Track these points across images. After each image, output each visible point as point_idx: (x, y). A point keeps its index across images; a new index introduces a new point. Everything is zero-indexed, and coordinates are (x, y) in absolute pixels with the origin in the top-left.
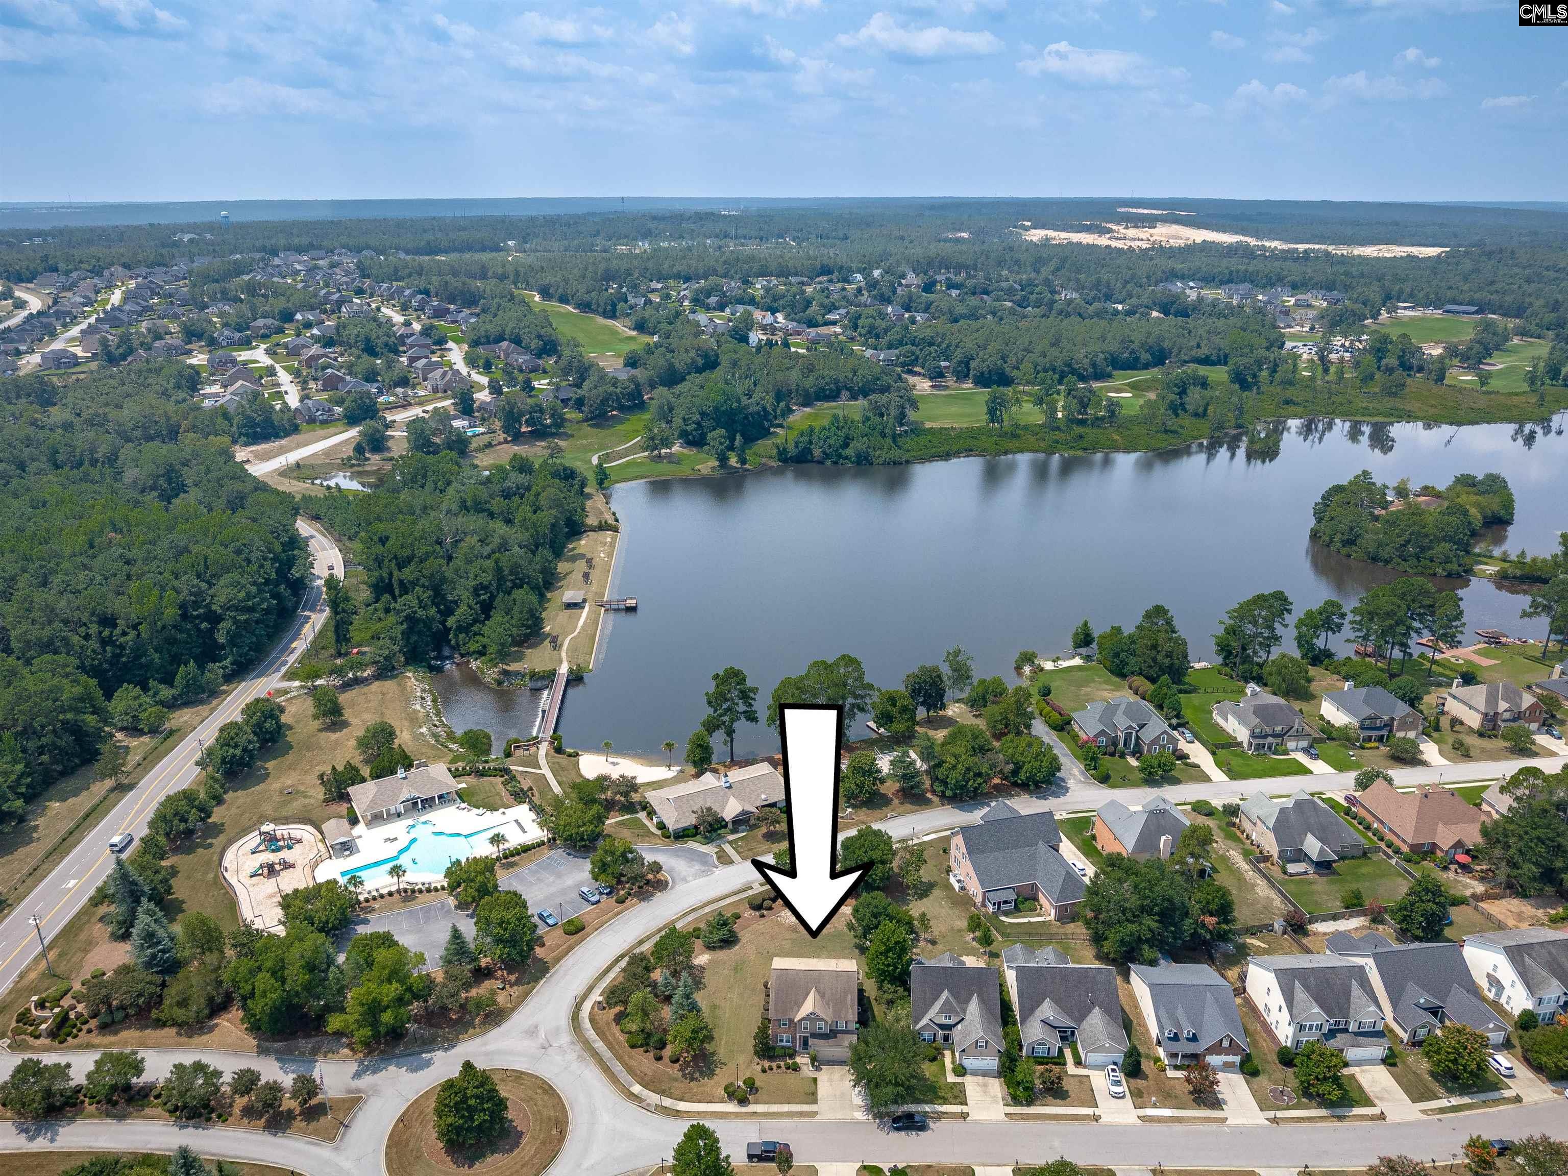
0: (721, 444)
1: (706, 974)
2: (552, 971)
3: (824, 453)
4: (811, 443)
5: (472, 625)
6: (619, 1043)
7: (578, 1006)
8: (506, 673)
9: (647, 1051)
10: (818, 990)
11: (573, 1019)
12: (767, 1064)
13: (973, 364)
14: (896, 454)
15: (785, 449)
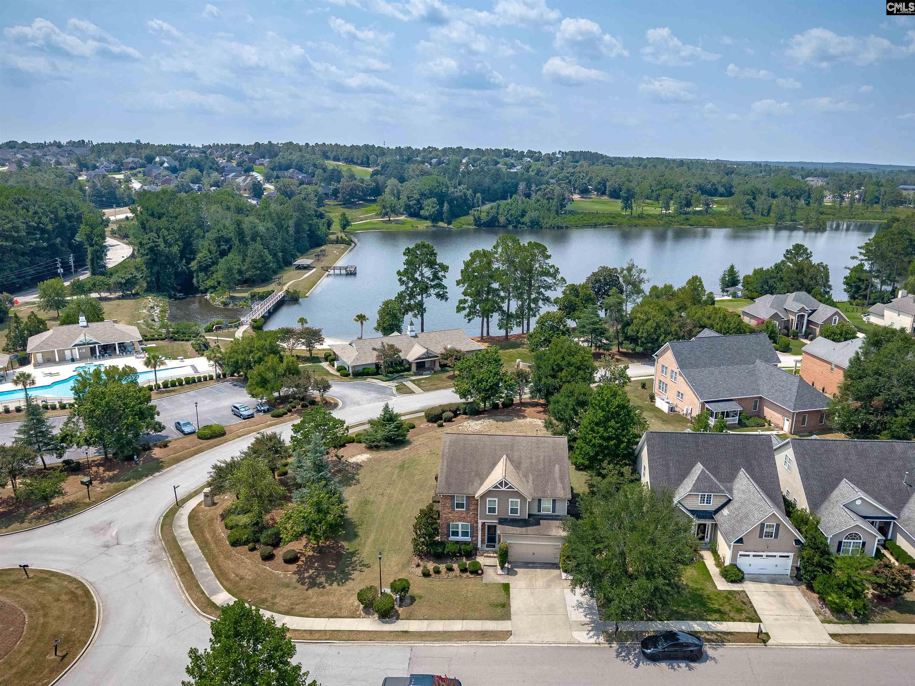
0: (433, 207)
1: (362, 472)
2: (164, 471)
3: (507, 219)
4: (498, 213)
5: (210, 266)
6: (217, 541)
7: (179, 504)
8: (232, 298)
9: (253, 549)
10: (510, 459)
11: (166, 516)
12: (431, 566)
13: (608, 184)
14: (559, 221)
15: (479, 218)
